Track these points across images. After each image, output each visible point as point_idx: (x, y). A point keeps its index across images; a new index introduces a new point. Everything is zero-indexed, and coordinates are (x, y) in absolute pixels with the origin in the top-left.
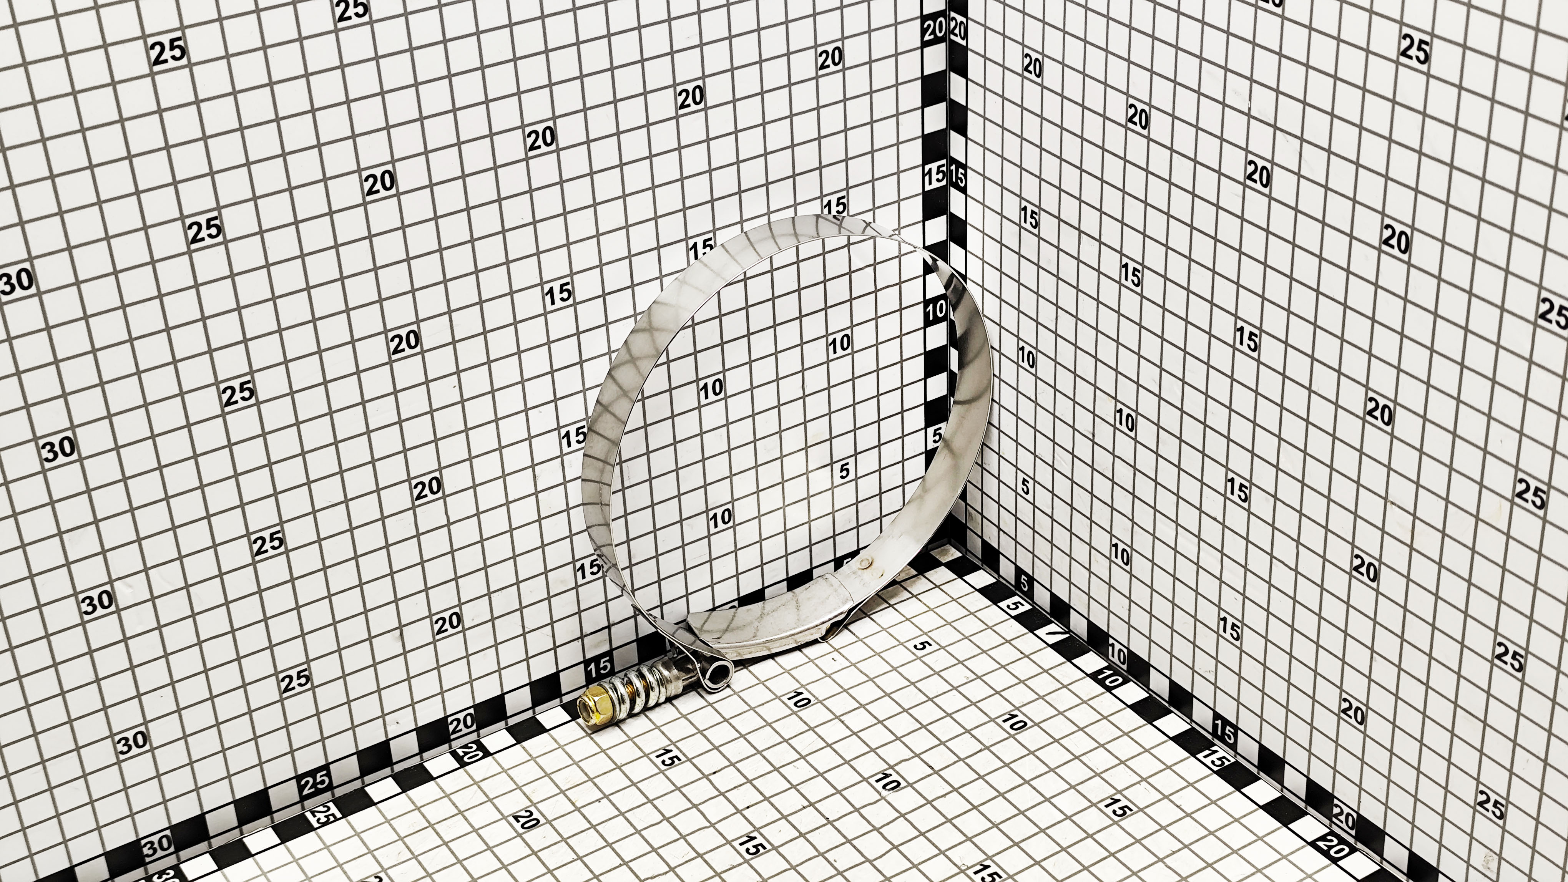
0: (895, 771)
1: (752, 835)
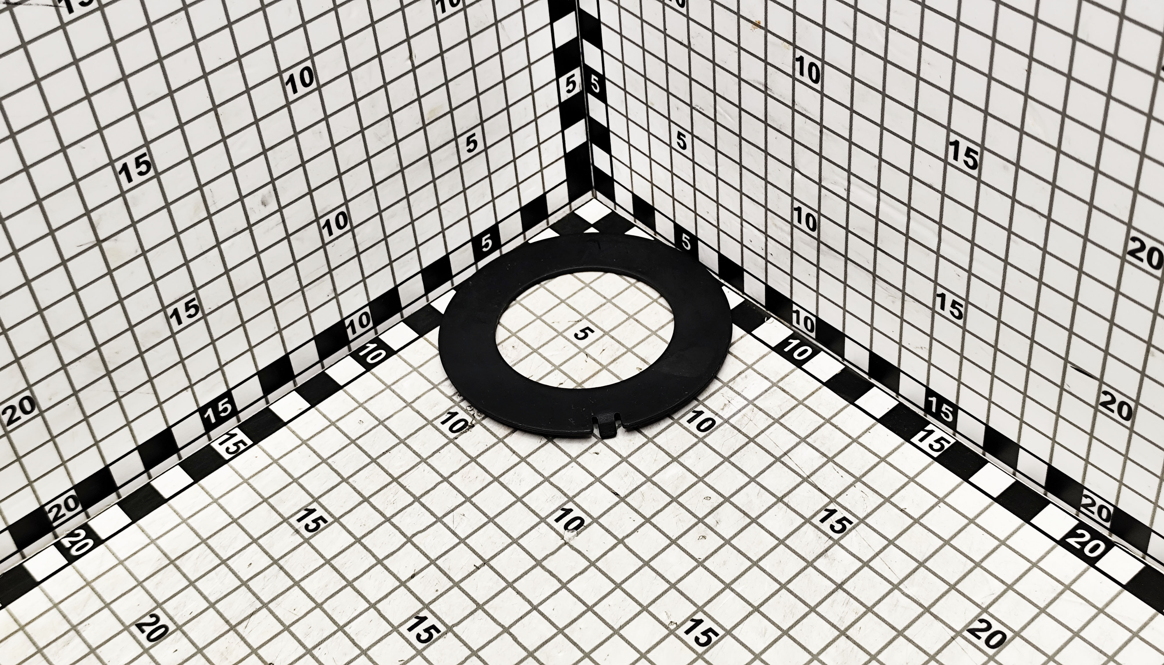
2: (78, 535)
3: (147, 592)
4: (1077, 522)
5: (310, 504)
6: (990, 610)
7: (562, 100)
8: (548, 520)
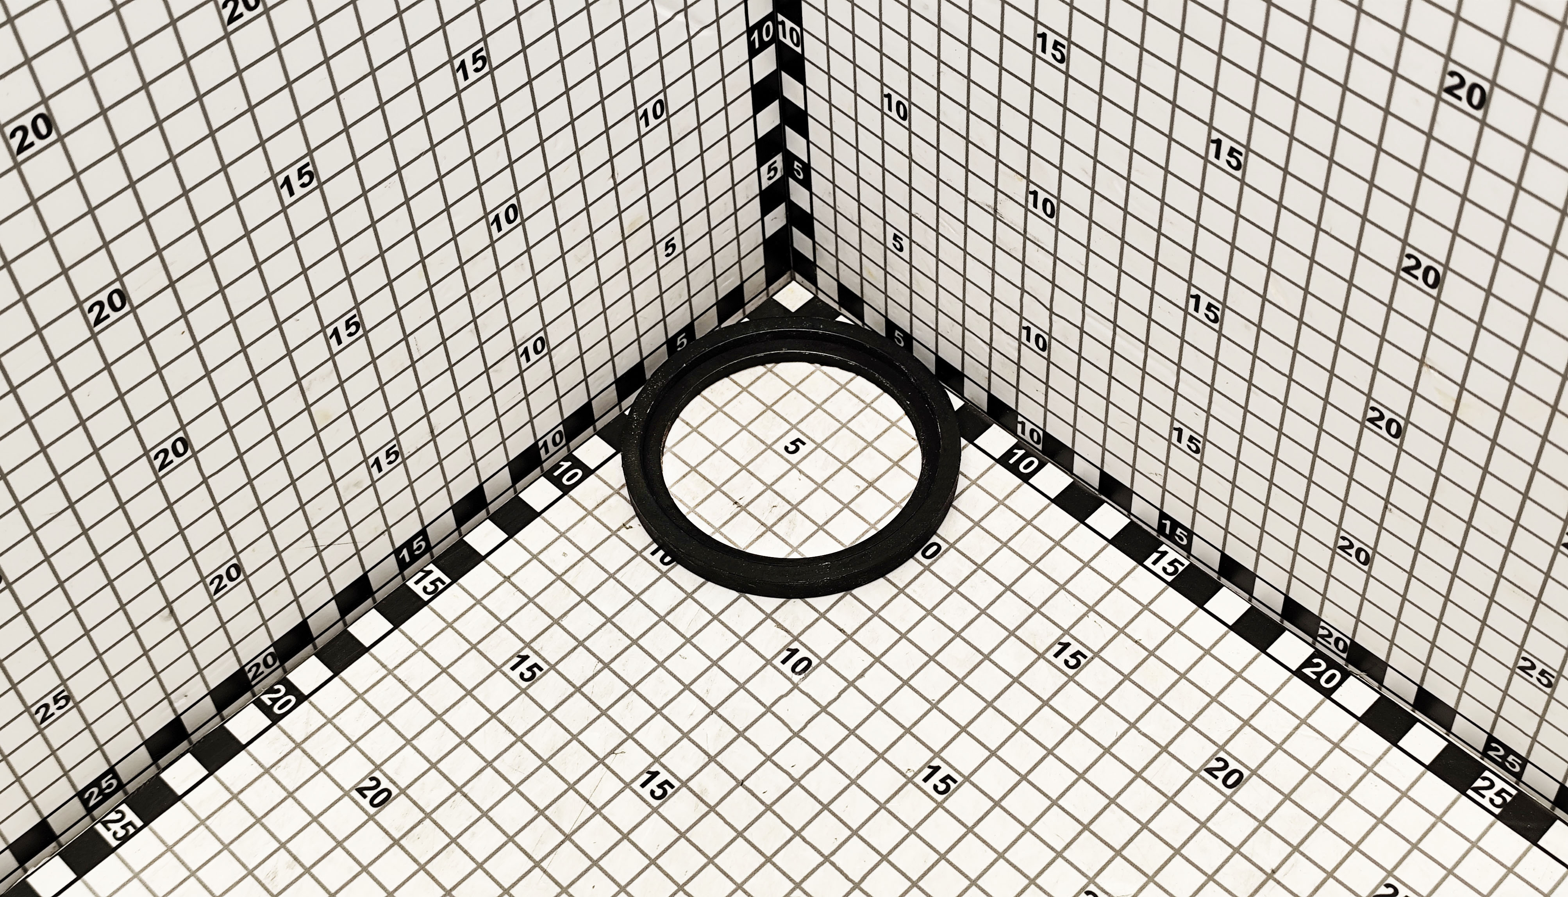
0: (802, 643)
1: (653, 769)
2: (278, 691)
3: (363, 753)
4: (1312, 650)
5: (523, 649)
6: (1227, 748)
7: (763, 188)
8: (774, 662)
